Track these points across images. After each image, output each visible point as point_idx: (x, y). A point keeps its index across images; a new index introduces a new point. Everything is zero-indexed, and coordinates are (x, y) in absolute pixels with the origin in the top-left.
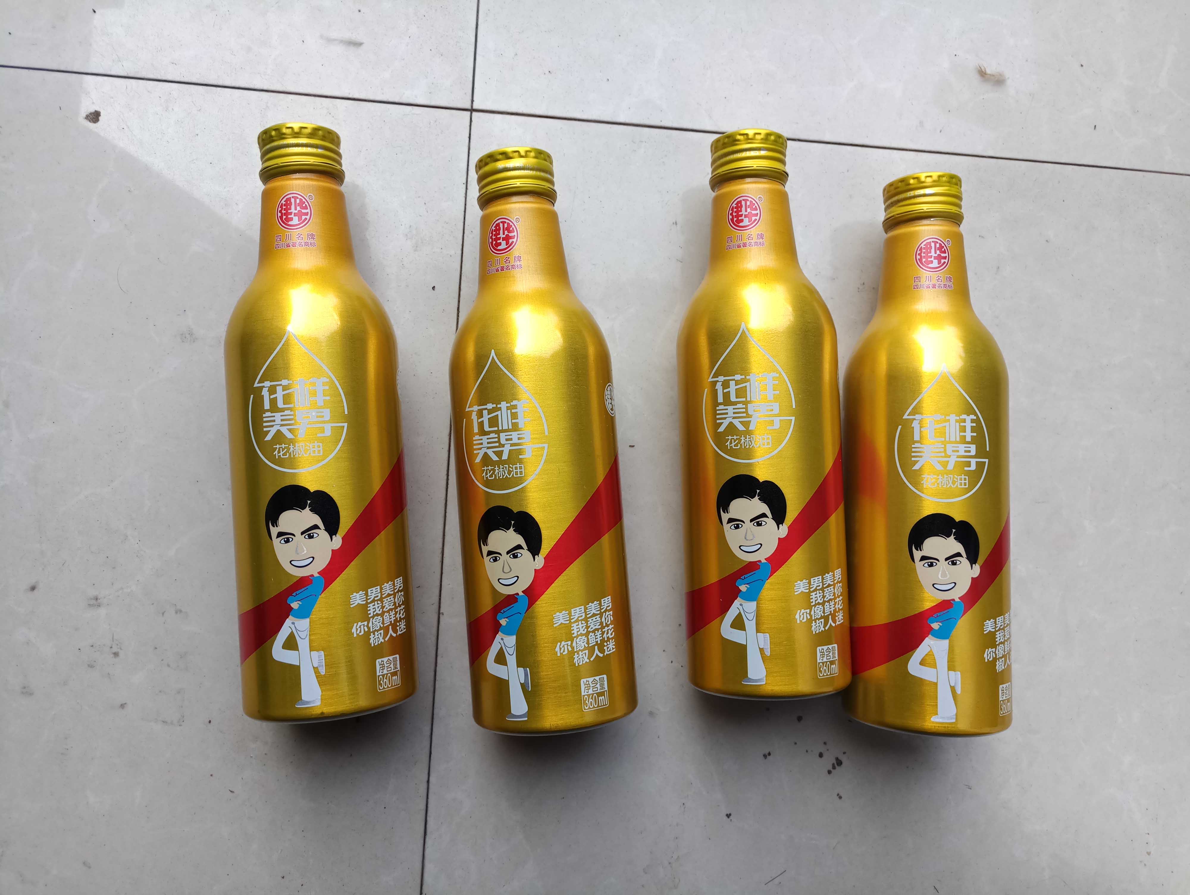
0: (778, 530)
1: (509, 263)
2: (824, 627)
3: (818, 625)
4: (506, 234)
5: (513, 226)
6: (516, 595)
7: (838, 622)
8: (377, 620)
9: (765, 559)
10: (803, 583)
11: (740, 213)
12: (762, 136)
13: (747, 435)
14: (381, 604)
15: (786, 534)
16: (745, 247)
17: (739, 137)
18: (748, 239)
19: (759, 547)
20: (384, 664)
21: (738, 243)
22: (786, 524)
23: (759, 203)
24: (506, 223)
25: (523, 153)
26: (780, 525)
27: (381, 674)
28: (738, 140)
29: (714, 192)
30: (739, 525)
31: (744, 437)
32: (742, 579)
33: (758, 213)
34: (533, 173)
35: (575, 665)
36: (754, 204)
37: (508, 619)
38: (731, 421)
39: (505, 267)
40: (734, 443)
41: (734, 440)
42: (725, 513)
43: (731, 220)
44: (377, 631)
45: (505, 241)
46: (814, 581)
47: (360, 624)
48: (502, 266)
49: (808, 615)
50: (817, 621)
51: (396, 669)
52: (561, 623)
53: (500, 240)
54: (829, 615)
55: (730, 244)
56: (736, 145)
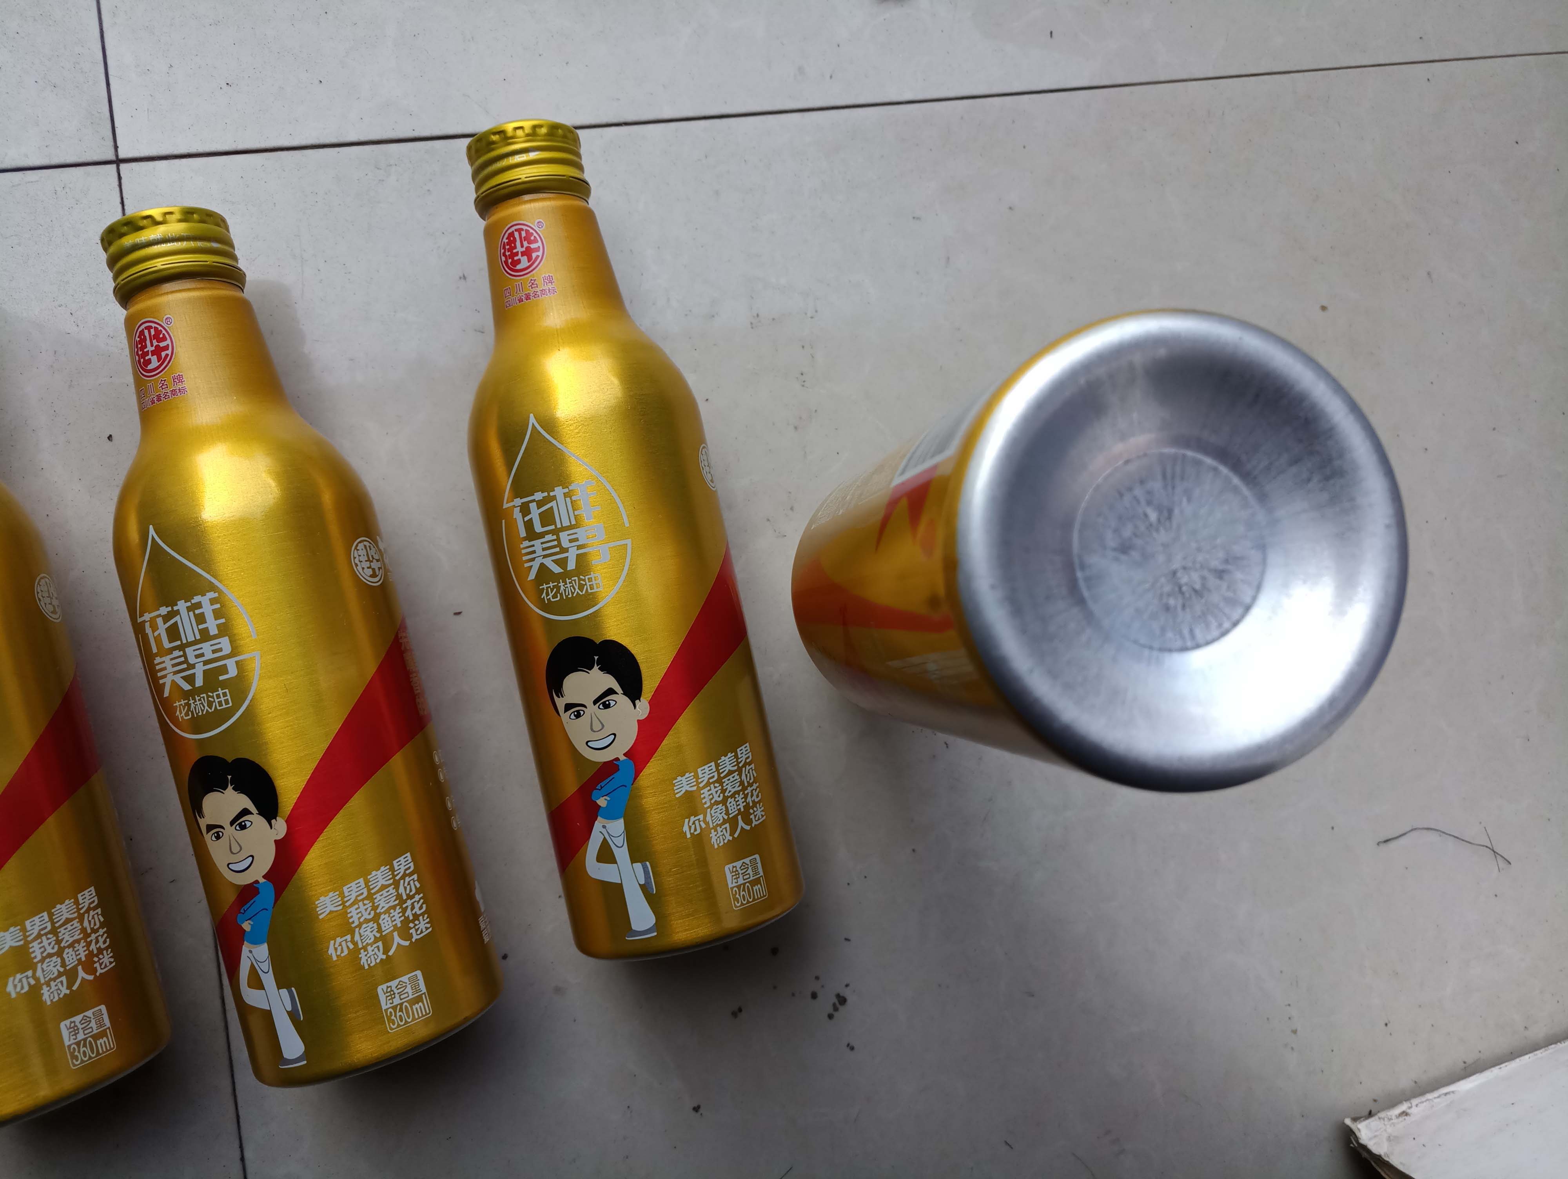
0: (635, 709)
1: (167, 387)
2: (732, 834)
3: (720, 834)
4: (154, 345)
5: (164, 332)
6: (256, 884)
7: (756, 821)
8: (52, 963)
9: (624, 755)
10: (686, 778)
11: (514, 251)
12: (527, 131)
13: (567, 579)
14: (55, 938)
15: (648, 712)
16: (529, 300)
17: (495, 138)
18: (530, 287)
19: (613, 739)
20: (75, 1026)
21: (519, 296)
22: (645, 698)
23: (539, 230)
24: (152, 328)
25: (159, 218)
26: (637, 702)
27: (72, 1041)
28: (493, 143)
29: (485, 220)
30: (580, 711)
31: (563, 582)
32: (597, 789)
33: (539, 247)
34: (182, 245)
35: (364, 967)
36: (532, 233)
37: (253, 921)
38: (541, 562)
39: (162, 395)
40: (551, 593)
41: (551, 588)
42: (559, 697)
43: (505, 263)
44: (54, 979)
45: (155, 357)
46: (703, 771)
47: (19, 976)
48: (158, 394)
49: (702, 823)
50: (718, 828)
51: (101, 1028)
52: (331, 911)
53: (148, 355)
54: (736, 816)
55: (509, 300)
56: (493, 150)
